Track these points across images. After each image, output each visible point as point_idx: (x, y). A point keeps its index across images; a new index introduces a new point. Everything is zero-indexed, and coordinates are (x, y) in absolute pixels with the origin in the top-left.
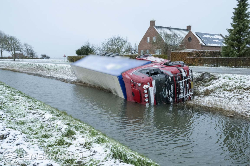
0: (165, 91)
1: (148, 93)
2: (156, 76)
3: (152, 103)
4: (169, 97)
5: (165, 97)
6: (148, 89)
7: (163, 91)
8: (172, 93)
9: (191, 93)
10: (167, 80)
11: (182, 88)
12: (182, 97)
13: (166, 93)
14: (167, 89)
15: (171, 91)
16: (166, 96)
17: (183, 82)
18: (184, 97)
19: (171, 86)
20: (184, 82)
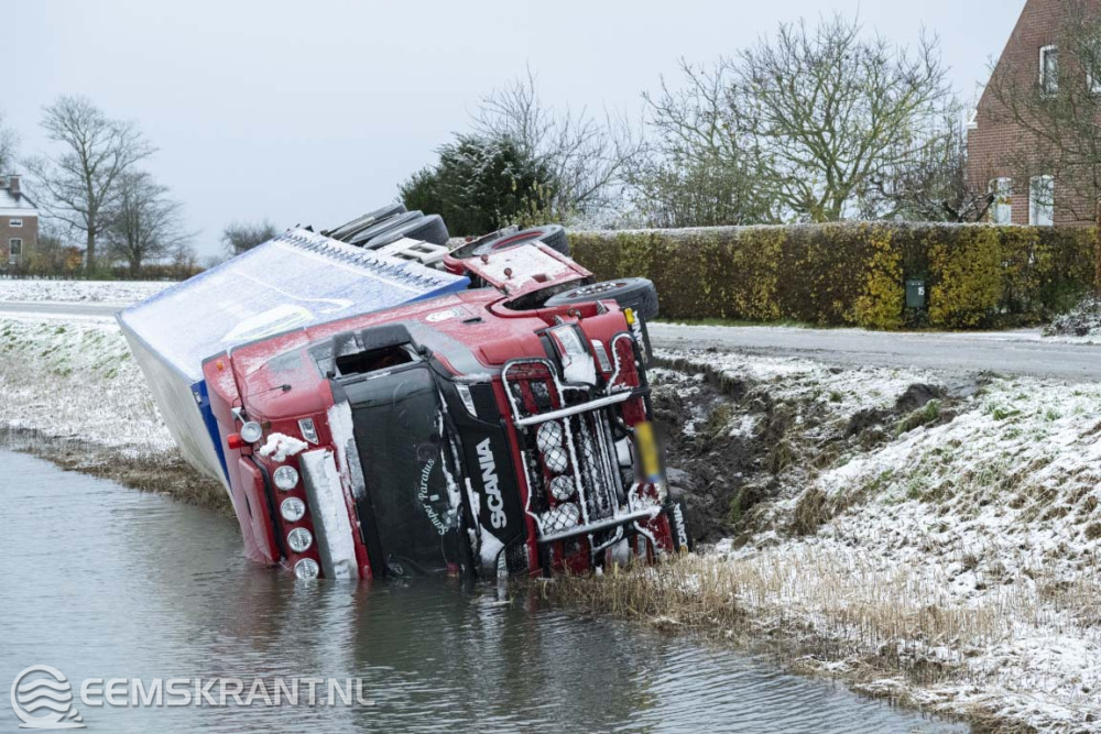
0: (438, 484)
1: (303, 490)
2: (364, 380)
3: (340, 563)
4: (471, 531)
5: (443, 530)
6: (295, 461)
7: (424, 489)
8: (495, 503)
9: (643, 508)
10: (441, 408)
11: (558, 468)
12: (565, 528)
13: (445, 497)
14: (451, 468)
15: (479, 486)
16: (449, 521)
17: (560, 420)
18: (580, 529)
19: (480, 452)
20: (567, 422)
